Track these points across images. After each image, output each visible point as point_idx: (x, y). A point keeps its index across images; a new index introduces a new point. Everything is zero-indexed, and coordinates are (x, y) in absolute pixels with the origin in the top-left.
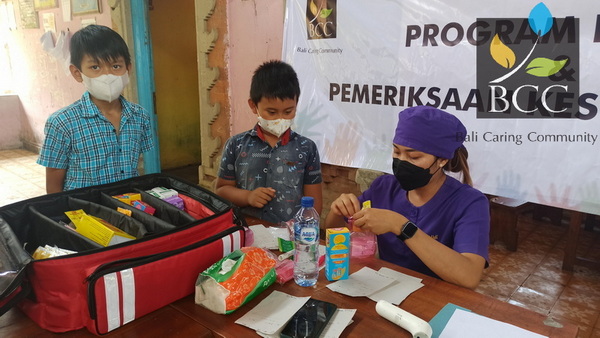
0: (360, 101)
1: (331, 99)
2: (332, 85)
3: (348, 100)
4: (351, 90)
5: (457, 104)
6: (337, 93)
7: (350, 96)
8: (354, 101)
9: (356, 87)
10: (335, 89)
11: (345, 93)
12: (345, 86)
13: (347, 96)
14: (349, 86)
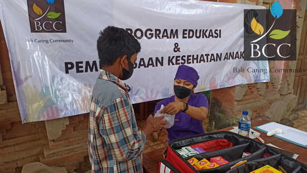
0: (91, 71)
1: (67, 72)
2: (66, 64)
3: (82, 71)
4: (84, 65)
5: (144, 65)
6: (72, 68)
7: (84, 69)
8: (86, 71)
9: (88, 63)
10: (69, 66)
11: (78, 67)
12: (77, 63)
13: (80, 69)
14: (82, 63)
